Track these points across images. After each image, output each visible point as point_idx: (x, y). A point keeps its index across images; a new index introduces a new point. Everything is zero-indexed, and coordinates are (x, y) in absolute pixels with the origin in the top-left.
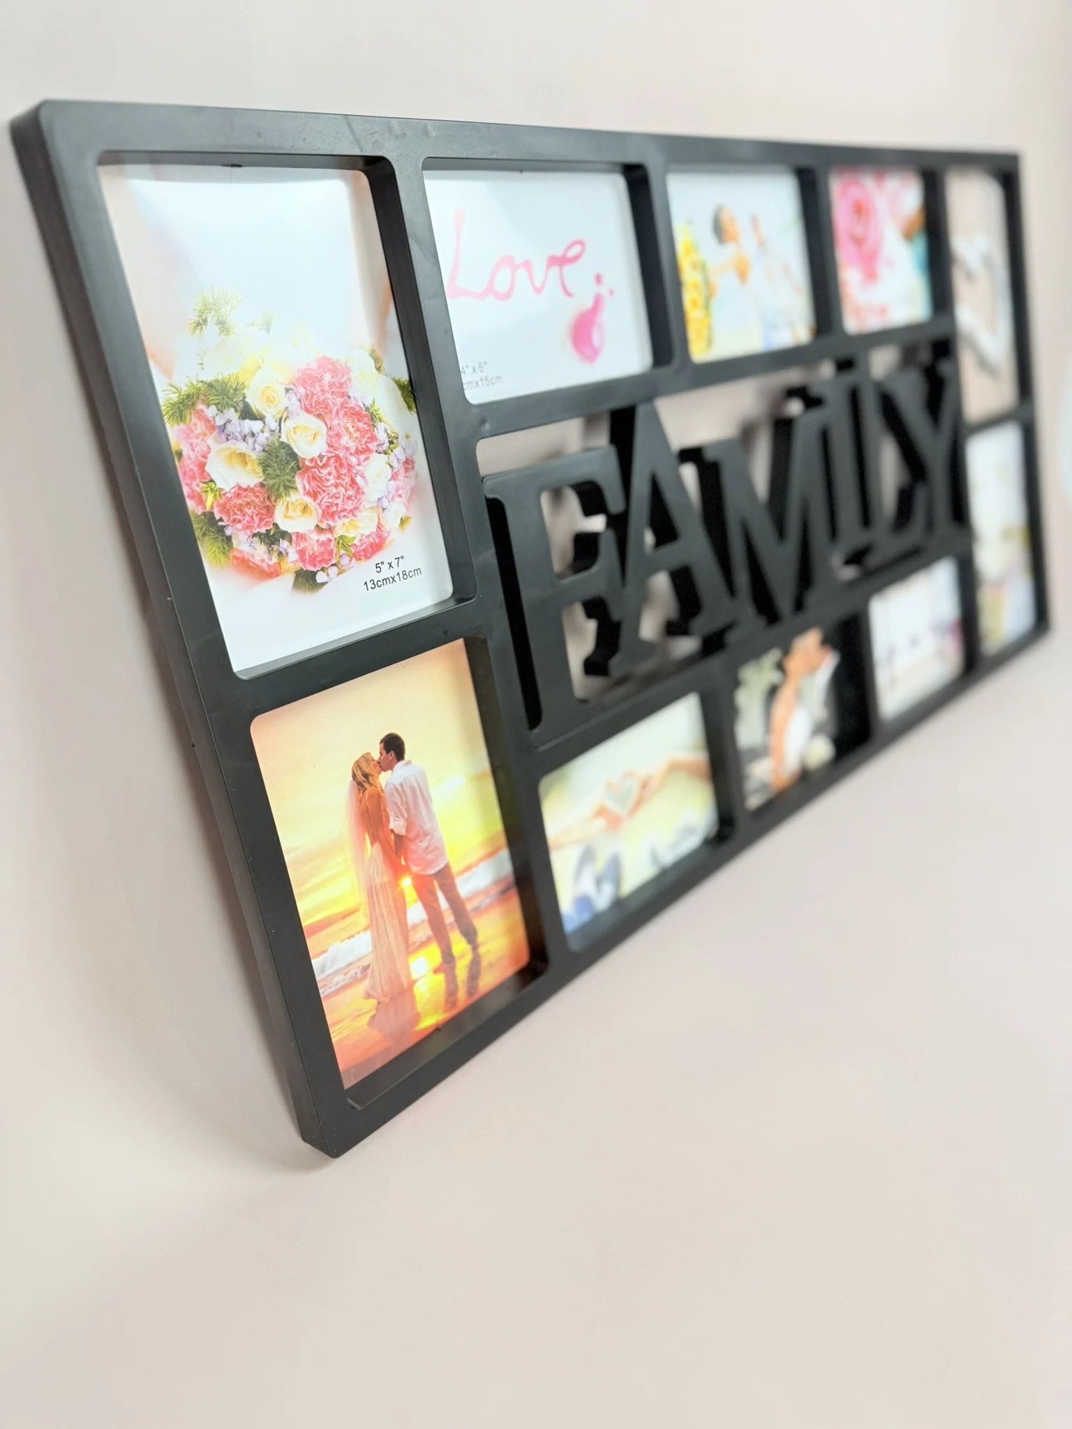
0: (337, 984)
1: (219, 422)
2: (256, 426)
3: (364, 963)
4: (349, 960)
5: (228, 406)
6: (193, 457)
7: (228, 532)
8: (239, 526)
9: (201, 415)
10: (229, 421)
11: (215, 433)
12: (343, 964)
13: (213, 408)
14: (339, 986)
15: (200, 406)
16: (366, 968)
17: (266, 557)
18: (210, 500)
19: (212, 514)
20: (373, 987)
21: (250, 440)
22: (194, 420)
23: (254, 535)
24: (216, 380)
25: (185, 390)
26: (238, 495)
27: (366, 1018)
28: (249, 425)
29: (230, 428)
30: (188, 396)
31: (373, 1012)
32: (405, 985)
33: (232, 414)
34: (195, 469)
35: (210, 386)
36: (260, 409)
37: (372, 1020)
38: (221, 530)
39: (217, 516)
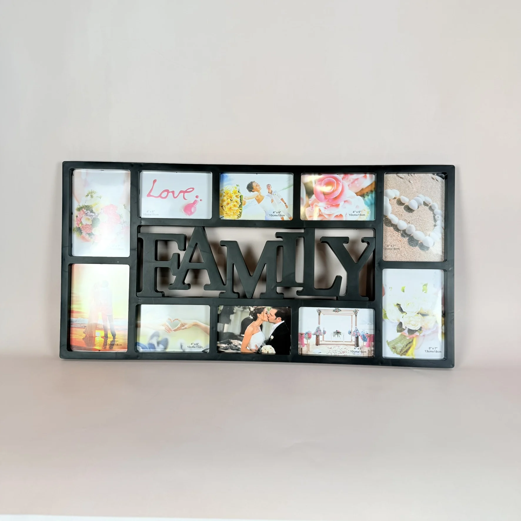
0: (78, 326)
1: (86, 212)
2: (93, 214)
3: (85, 325)
4: (82, 323)
5: (88, 210)
6: (79, 217)
7: (82, 231)
8: (84, 231)
9: (83, 211)
10: (88, 213)
11: (85, 214)
12: (81, 323)
13: (86, 210)
14: (79, 327)
15: (83, 209)
16: (85, 327)
17: (88, 237)
18: (80, 225)
19: (80, 227)
20: (86, 331)
21: (91, 217)
22: (82, 211)
23: (87, 233)
24: (88, 205)
25: (81, 206)
26: (86, 225)
27: (83, 337)
28: (92, 214)
29: (88, 214)
30: (81, 207)
31: (84, 337)
32: (93, 336)
33: (89, 211)
34: (79, 219)
35: (86, 206)
36: (95, 211)
37: (84, 339)
38: (81, 231)
39: (81, 228)
